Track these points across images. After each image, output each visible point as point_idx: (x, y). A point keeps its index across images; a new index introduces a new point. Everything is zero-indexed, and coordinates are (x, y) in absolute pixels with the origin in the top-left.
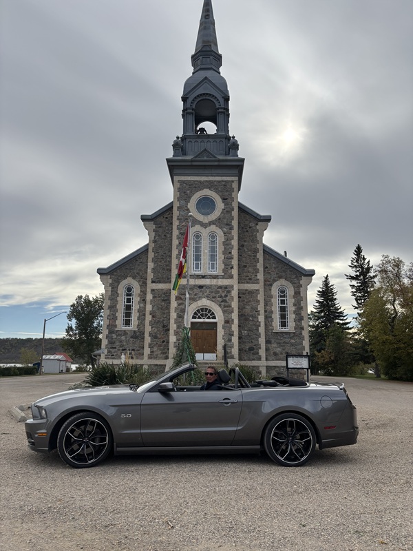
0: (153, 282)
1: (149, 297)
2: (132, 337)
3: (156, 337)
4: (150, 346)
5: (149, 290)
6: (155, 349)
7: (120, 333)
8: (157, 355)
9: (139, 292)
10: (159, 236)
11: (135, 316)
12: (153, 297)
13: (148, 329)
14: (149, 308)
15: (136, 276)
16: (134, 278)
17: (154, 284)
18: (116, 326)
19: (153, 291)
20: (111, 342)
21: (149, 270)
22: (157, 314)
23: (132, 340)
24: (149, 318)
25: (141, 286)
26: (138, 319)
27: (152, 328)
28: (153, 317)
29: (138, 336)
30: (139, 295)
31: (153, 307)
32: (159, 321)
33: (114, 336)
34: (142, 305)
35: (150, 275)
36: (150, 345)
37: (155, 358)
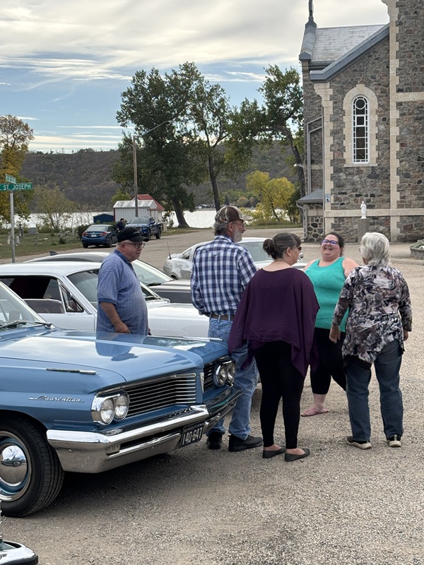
0: (399, 90)
1: (394, 114)
2: (369, 177)
3: (407, 176)
4: (400, 189)
5: (393, 104)
6: (407, 193)
7: (351, 171)
8: (410, 202)
9: (376, 107)
10: (406, 13)
11: (371, 145)
12: (401, 115)
13: (395, 164)
14: (395, 131)
15: (370, 82)
16: (367, 85)
17: (401, 94)
18: (344, 161)
19: (399, 104)
20: (339, 185)
21: (392, 72)
22: (408, 141)
23: (369, 180)
24: (395, 147)
25: (379, 97)
26: (378, 149)
27: (401, 162)
28: (402, 145)
29: (379, 174)
30: (377, 111)
31: (401, 130)
32: (411, 152)
33: (343, 176)
34: (382, 127)
35: (394, 81)
36: (399, 187)
37: (409, 206)
